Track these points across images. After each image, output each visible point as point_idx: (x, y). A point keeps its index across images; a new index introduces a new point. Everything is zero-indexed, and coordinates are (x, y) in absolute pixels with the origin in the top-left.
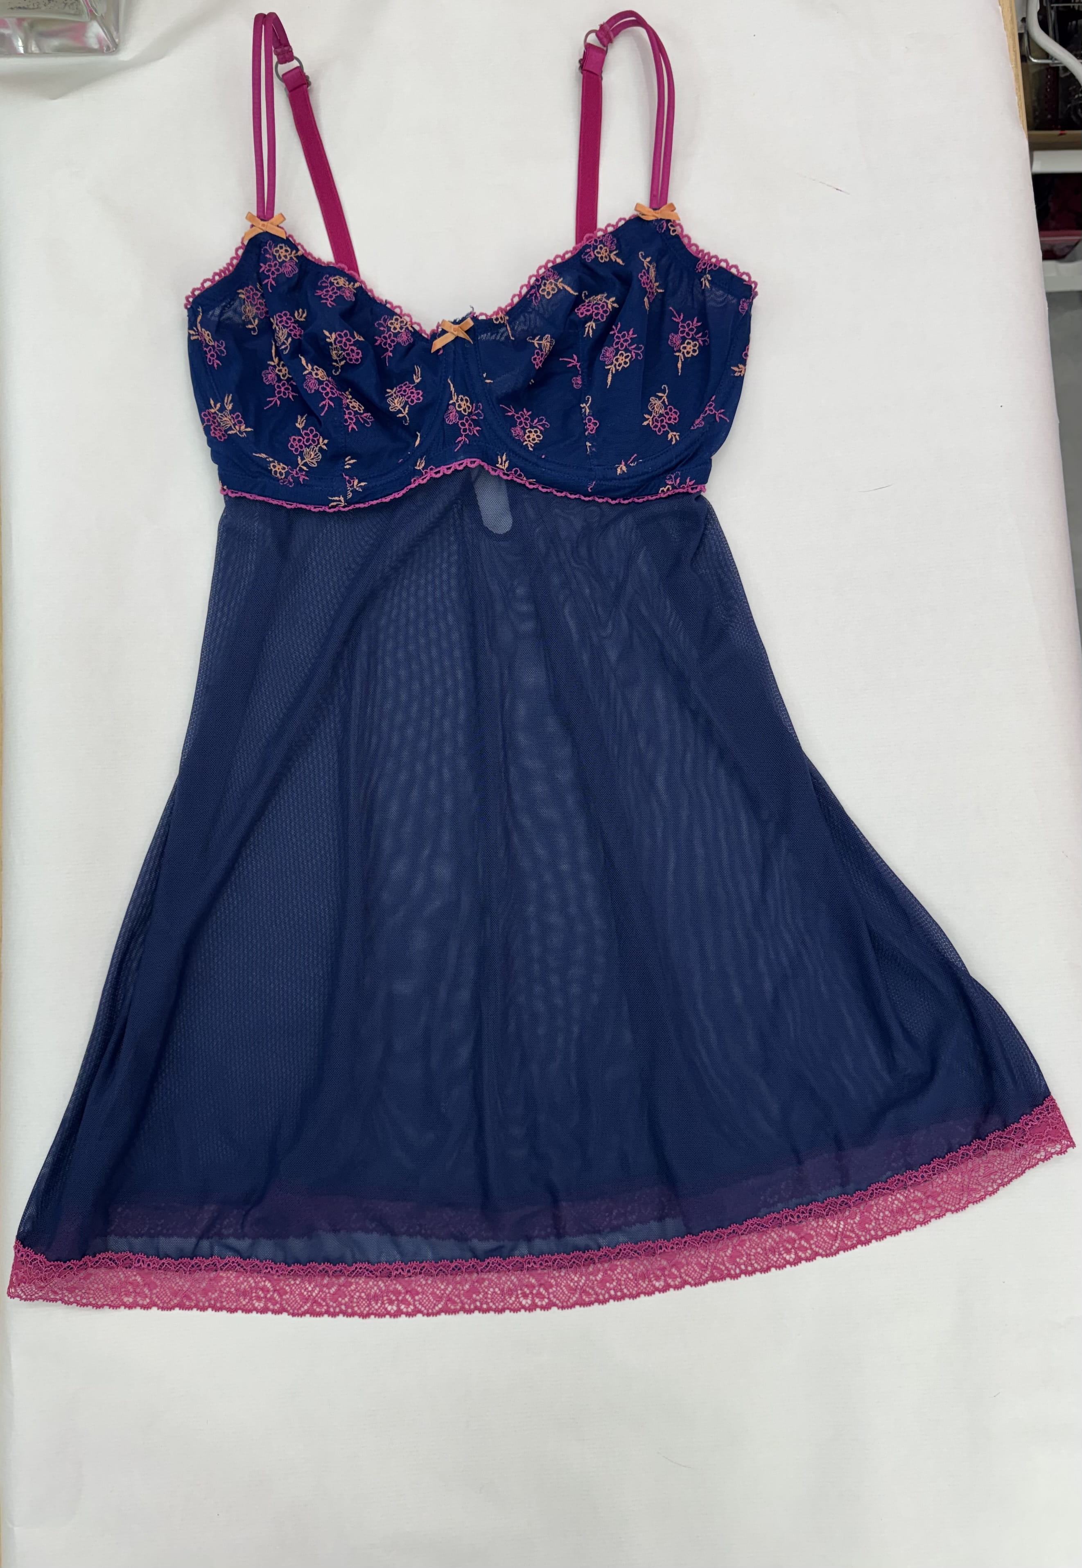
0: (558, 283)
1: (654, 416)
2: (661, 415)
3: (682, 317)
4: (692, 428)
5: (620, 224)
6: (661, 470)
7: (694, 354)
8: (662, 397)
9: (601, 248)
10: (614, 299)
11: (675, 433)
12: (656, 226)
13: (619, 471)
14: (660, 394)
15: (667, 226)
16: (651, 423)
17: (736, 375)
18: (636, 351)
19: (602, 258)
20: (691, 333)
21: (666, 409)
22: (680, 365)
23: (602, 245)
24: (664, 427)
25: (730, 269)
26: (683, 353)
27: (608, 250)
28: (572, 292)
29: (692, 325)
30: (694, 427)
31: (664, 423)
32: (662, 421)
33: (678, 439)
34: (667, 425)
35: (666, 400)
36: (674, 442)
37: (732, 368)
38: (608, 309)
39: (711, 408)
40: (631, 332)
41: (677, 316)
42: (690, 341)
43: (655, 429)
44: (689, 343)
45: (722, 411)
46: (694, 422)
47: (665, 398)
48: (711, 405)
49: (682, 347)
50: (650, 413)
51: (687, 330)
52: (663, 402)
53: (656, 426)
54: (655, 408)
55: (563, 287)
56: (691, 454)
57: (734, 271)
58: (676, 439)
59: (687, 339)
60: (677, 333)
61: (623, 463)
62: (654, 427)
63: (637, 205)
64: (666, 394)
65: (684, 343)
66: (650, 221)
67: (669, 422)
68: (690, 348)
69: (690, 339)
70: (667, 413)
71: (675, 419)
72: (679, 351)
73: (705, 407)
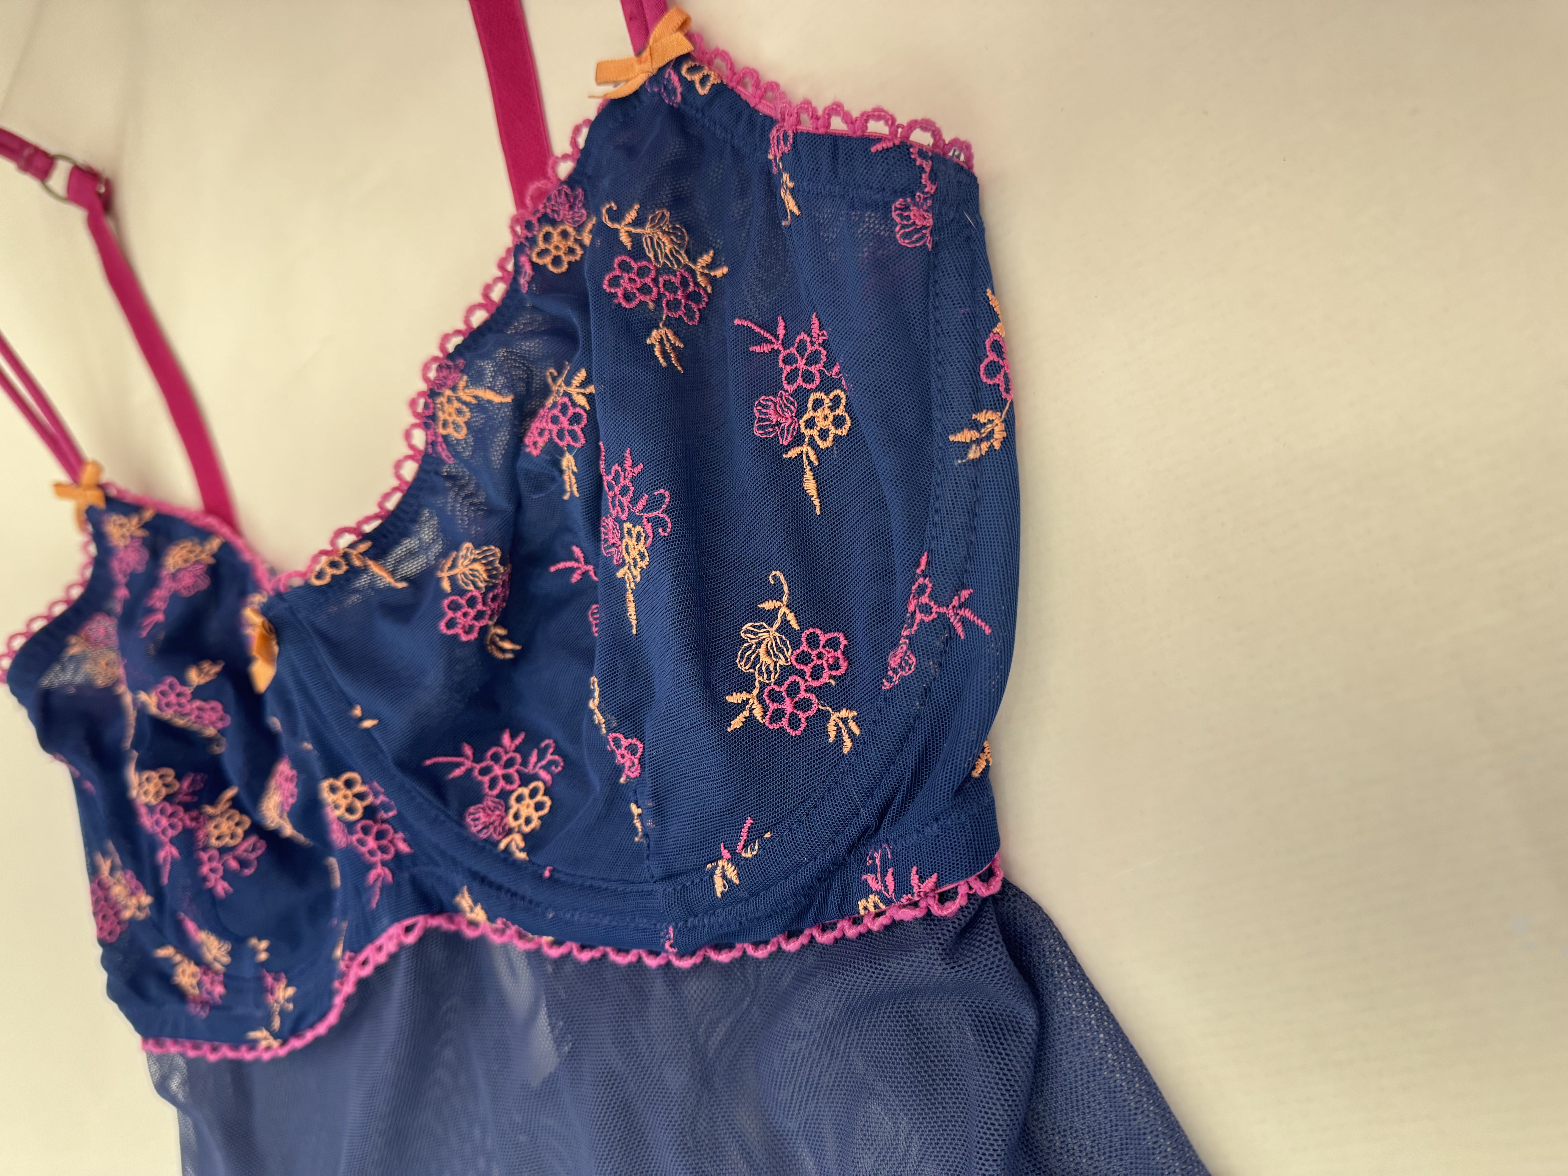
0: (461, 394)
1: (763, 686)
2: (787, 671)
3: (781, 331)
4: (887, 685)
5: (581, 141)
6: (842, 842)
7: (839, 432)
8: (776, 610)
9: (547, 237)
10: (582, 374)
11: (844, 713)
12: (659, 94)
13: (719, 887)
14: (768, 605)
15: (682, 79)
16: (758, 713)
17: (972, 455)
18: (650, 515)
19: (557, 261)
20: (813, 369)
21: (796, 645)
22: (810, 486)
23: (548, 228)
24: (804, 705)
25: (828, 125)
26: (812, 443)
27: (570, 230)
28: (497, 399)
29: (812, 343)
30: (890, 679)
31: (803, 694)
32: (793, 689)
33: (856, 730)
34: (813, 698)
35: (791, 617)
36: (848, 745)
37: (952, 438)
38: (578, 410)
39: (924, 599)
40: (628, 463)
41: (768, 336)
42: (819, 395)
43: (776, 726)
44: (818, 404)
45: (965, 594)
46: (885, 667)
47: (784, 609)
48: (922, 590)
49: (802, 422)
50: (746, 683)
51: (801, 364)
52: (785, 627)
53: (777, 715)
54: (764, 658)
55: (476, 397)
56: (908, 775)
57: (838, 124)
58: (850, 733)
59: (809, 392)
60: (774, 389)
61: (726, 854)
62: (773, 720)
63: (600, 67)
64: (785, 599)
65: (806, 410)
66: (636, 93)
67: (816, 684)
68: (823, 418)
69: (817, 389)
70: (803, 658)
71: (835, 666)
72: (798, 440)
73: (907, 601)
